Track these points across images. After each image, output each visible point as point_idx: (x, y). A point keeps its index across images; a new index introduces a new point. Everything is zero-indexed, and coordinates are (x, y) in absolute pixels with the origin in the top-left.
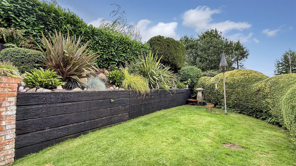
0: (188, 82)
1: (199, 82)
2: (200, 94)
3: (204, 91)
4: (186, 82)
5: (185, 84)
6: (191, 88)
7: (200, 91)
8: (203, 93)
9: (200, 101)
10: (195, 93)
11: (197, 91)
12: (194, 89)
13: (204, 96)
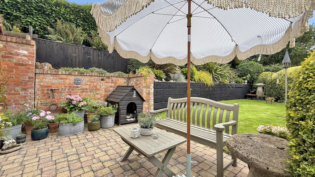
0: (247, 78)
1: (260, 78)
2: (260, 90)
3: (265, 86)
4: (244, 78)
5: (244, 79)
6: (250, 84)
7: (260, 86)
8: (263, 88)
9: (260, 96)
10: (255, 88)
11: (257, 87)
12: (254, 84)
13: (265, 91)
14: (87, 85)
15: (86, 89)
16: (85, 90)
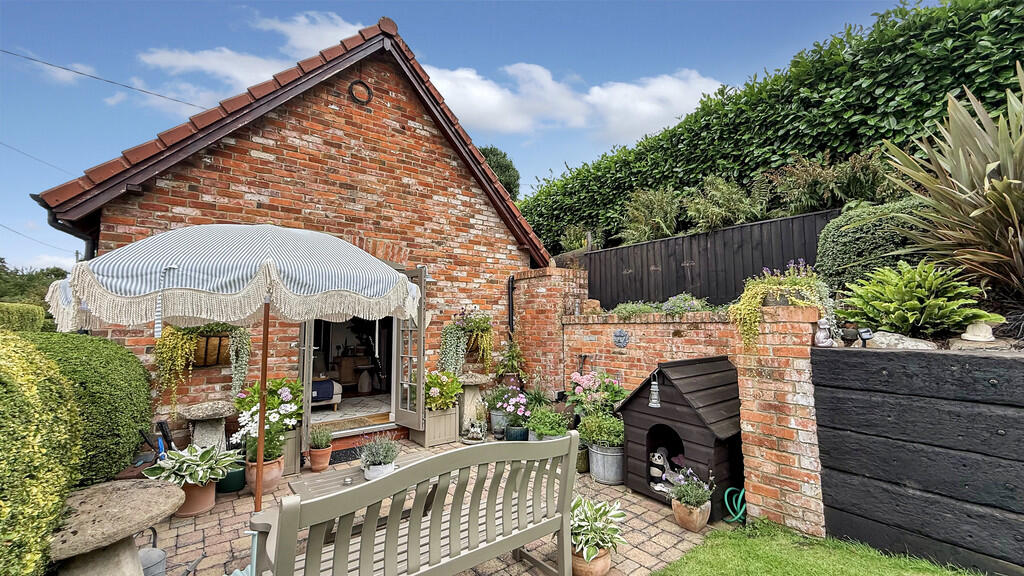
14: (639, 347)
15: (639, 360)
16: (636, 363)
